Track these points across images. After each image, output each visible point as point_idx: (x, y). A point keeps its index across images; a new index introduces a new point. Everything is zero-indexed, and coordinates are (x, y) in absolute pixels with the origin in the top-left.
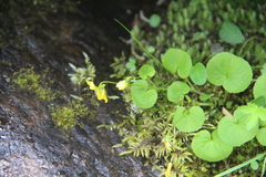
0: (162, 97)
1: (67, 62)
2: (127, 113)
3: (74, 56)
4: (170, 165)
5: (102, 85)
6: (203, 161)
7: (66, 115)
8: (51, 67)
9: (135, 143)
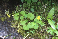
0: (19, 18)
1: (5, 10)
2: (13, 20)
3: (6, 9)
4: (19, 30)
5: (10, 15)
6: (24, 30)
7: (3, 19)
8: (2, 10)
9: (14, 25)
